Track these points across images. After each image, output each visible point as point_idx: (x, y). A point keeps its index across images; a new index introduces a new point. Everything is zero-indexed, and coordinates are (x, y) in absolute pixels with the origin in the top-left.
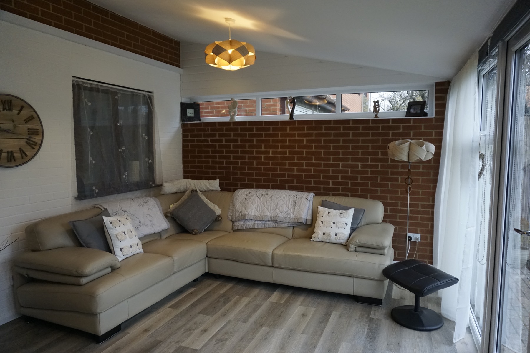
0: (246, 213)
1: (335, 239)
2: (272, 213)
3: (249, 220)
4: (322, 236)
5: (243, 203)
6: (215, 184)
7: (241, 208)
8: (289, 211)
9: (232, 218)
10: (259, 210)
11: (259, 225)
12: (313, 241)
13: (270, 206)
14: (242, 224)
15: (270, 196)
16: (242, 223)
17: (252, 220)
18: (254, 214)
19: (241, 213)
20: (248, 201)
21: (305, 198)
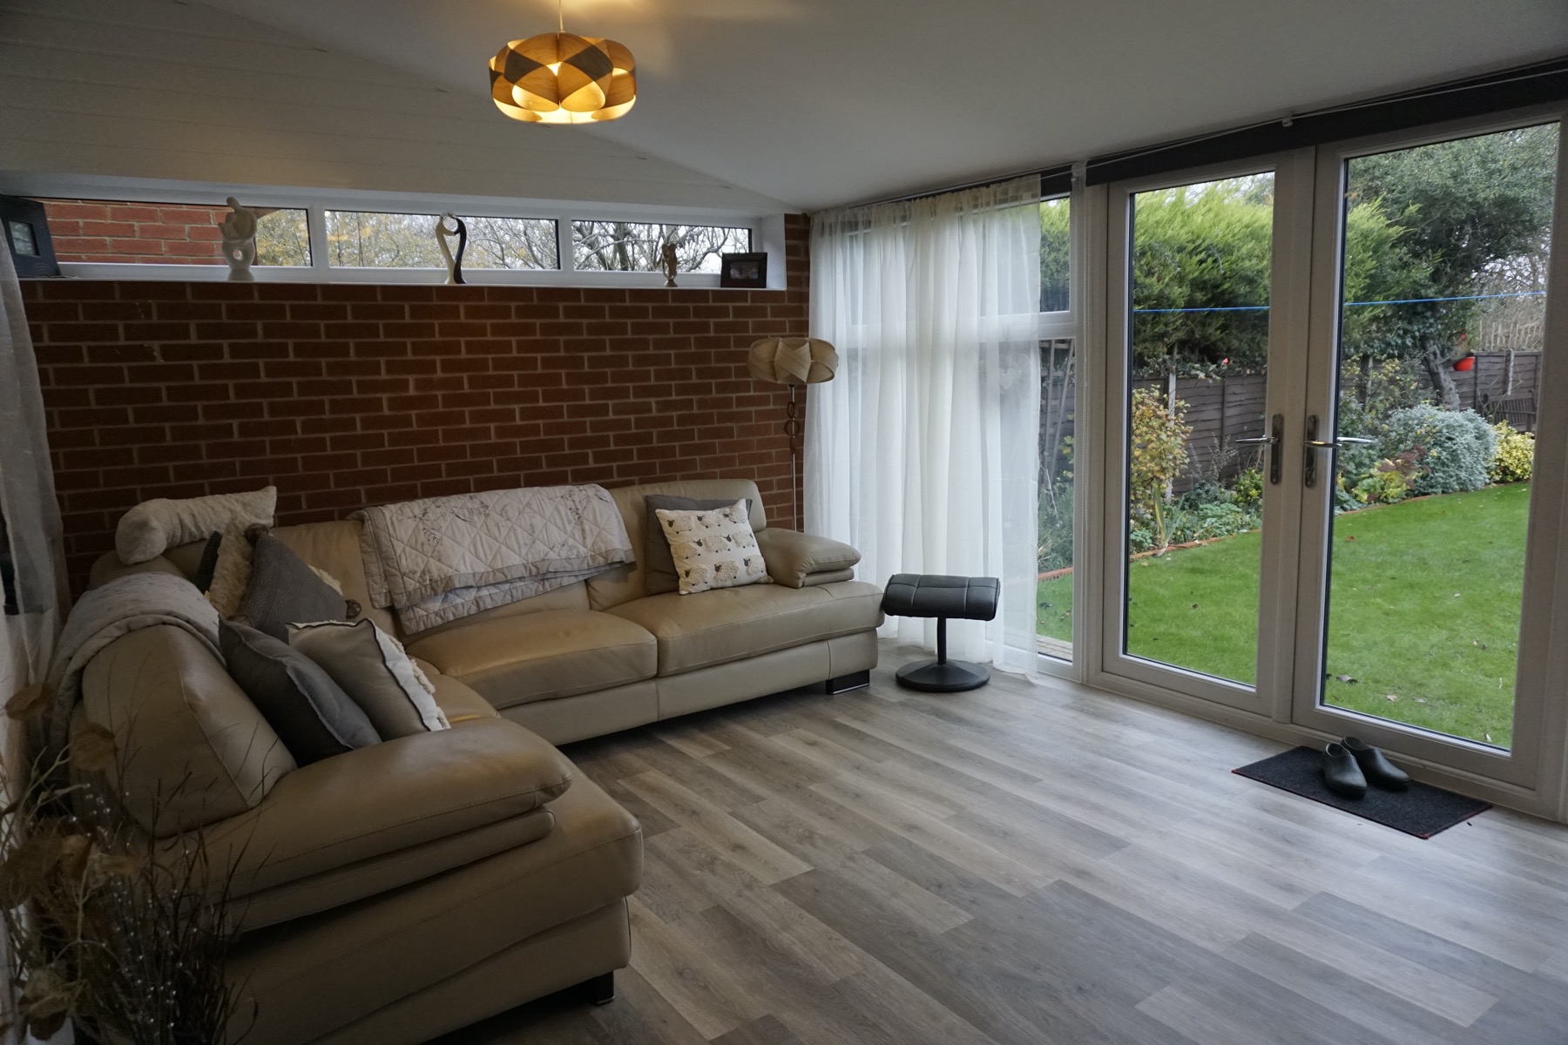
0: (450, 572)
1: (748, 574)
2: (527, 554)
3: (458, 592)
4: (713, 576)
5: (423, 545)
6: (262, 506)
7: (419, 560)
8: (571, 541)
9: (392, 600)
10: (485, 555)
11: (495, 598)
12: (690, 593)
13: (513, 537)
14: (437, 609)
15: (498, 509)
16: (436, 605)
17: (471, 587)
18: (472, 568)
19: (427, 577)
20: (438, 535)
21: (596, 498)
